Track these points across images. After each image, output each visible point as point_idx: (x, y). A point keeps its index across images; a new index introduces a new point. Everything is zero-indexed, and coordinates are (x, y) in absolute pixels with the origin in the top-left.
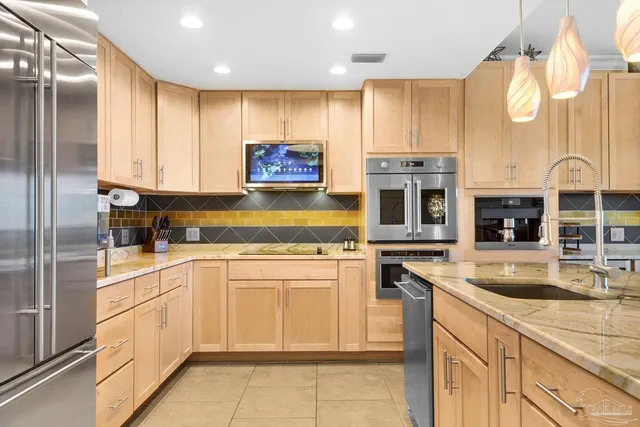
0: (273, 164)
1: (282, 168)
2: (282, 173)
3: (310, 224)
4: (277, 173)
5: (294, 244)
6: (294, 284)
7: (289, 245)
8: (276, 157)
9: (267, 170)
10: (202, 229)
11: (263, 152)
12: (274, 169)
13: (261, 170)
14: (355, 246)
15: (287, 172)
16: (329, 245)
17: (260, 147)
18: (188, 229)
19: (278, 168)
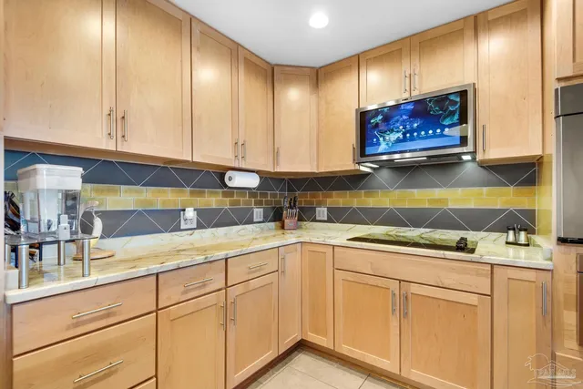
0: (392, 131)
1: (404, 134)
2: (404, 140)
3: (451, 205)
4: (398, 141)
5: (428, 230)
6: (414, 289)
7: (422, 230)
8: (397, 121)
9: (384, 140)
10: (329, 209)
11: (380, 117)
12: (394, 137)
13: (378, 140)
14: (528, 239)
15: (412, 139)
16: (482, 234)
17: (377, 112)
18: (318, 209)
19: (400, 135)
